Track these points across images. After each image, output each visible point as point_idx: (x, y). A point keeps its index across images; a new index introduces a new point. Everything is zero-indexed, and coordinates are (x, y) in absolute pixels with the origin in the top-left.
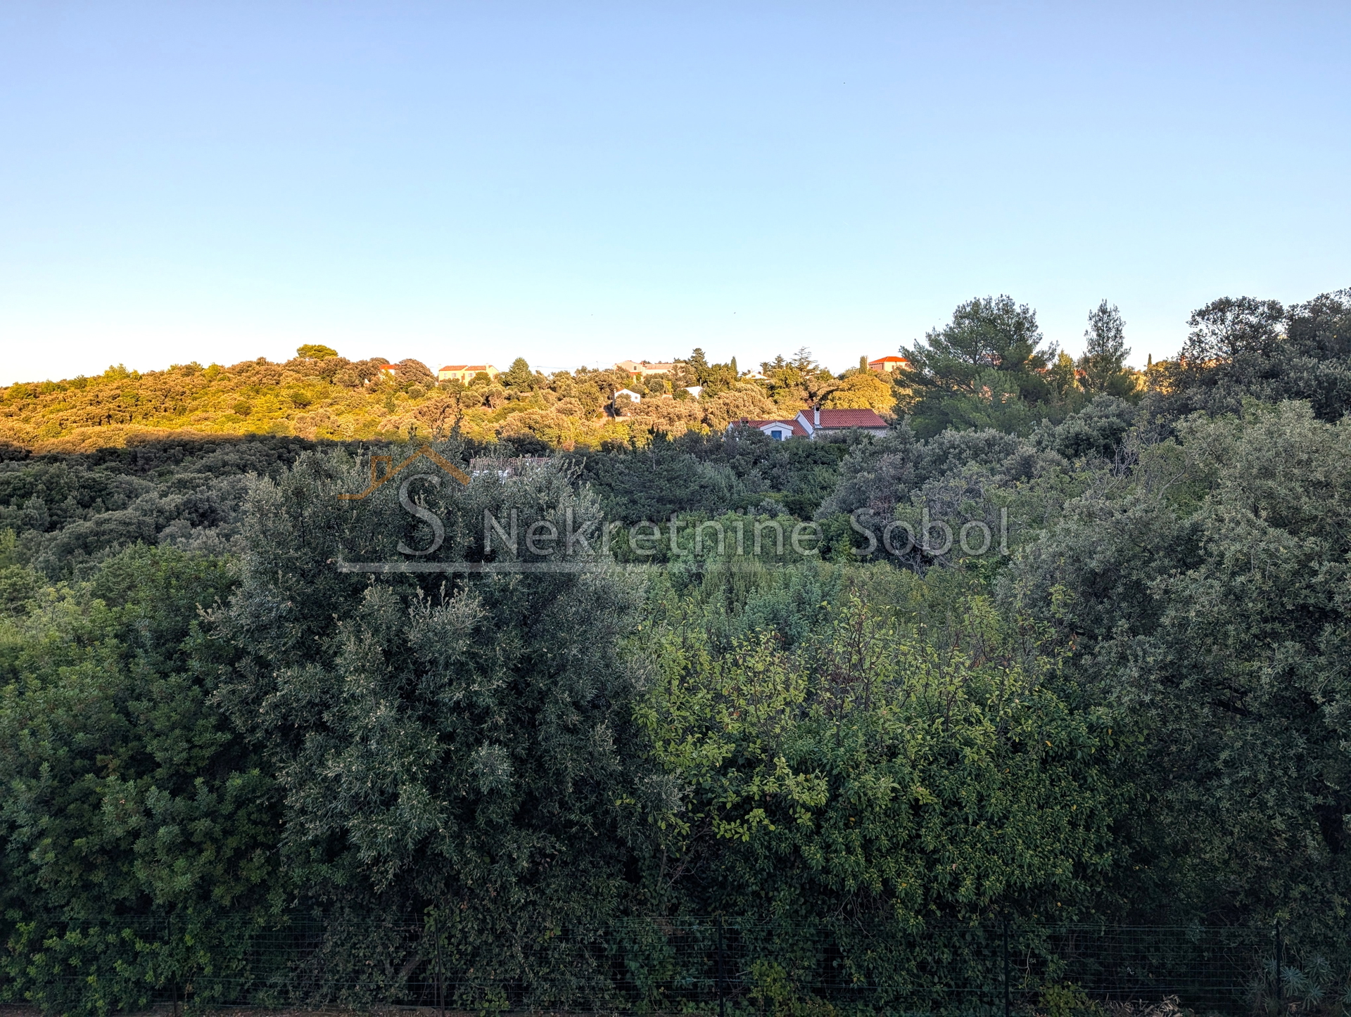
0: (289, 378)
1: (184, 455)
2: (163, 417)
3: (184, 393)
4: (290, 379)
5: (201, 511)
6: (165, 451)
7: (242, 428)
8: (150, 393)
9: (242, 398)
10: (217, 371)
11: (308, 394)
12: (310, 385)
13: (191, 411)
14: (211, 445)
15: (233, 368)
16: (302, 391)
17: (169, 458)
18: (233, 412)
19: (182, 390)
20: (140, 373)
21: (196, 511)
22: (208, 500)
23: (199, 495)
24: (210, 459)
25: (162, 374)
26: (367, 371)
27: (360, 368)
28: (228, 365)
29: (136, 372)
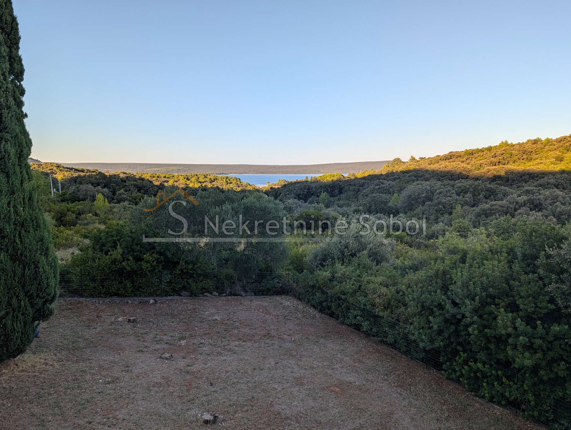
1: (529, 179)
2: (522, 162)
3: (532, 151)
5: (535, 204)
6: (521, 177)
7: (558, 167)
8: (517, 152)
9: (560, 153)
10: (549, 142)
13: (534, 160)
14: (544, 174)
15: (557, 139)
17: (522, 180)
18: (555, 160)
19: (531, 150)
20: (514, 144)
21: (533, 204)
22: (539, 199)
23: (535, 197)
24: (541, 181)
25: (523, 143)
28: (554, 138)
29: (512, 143)
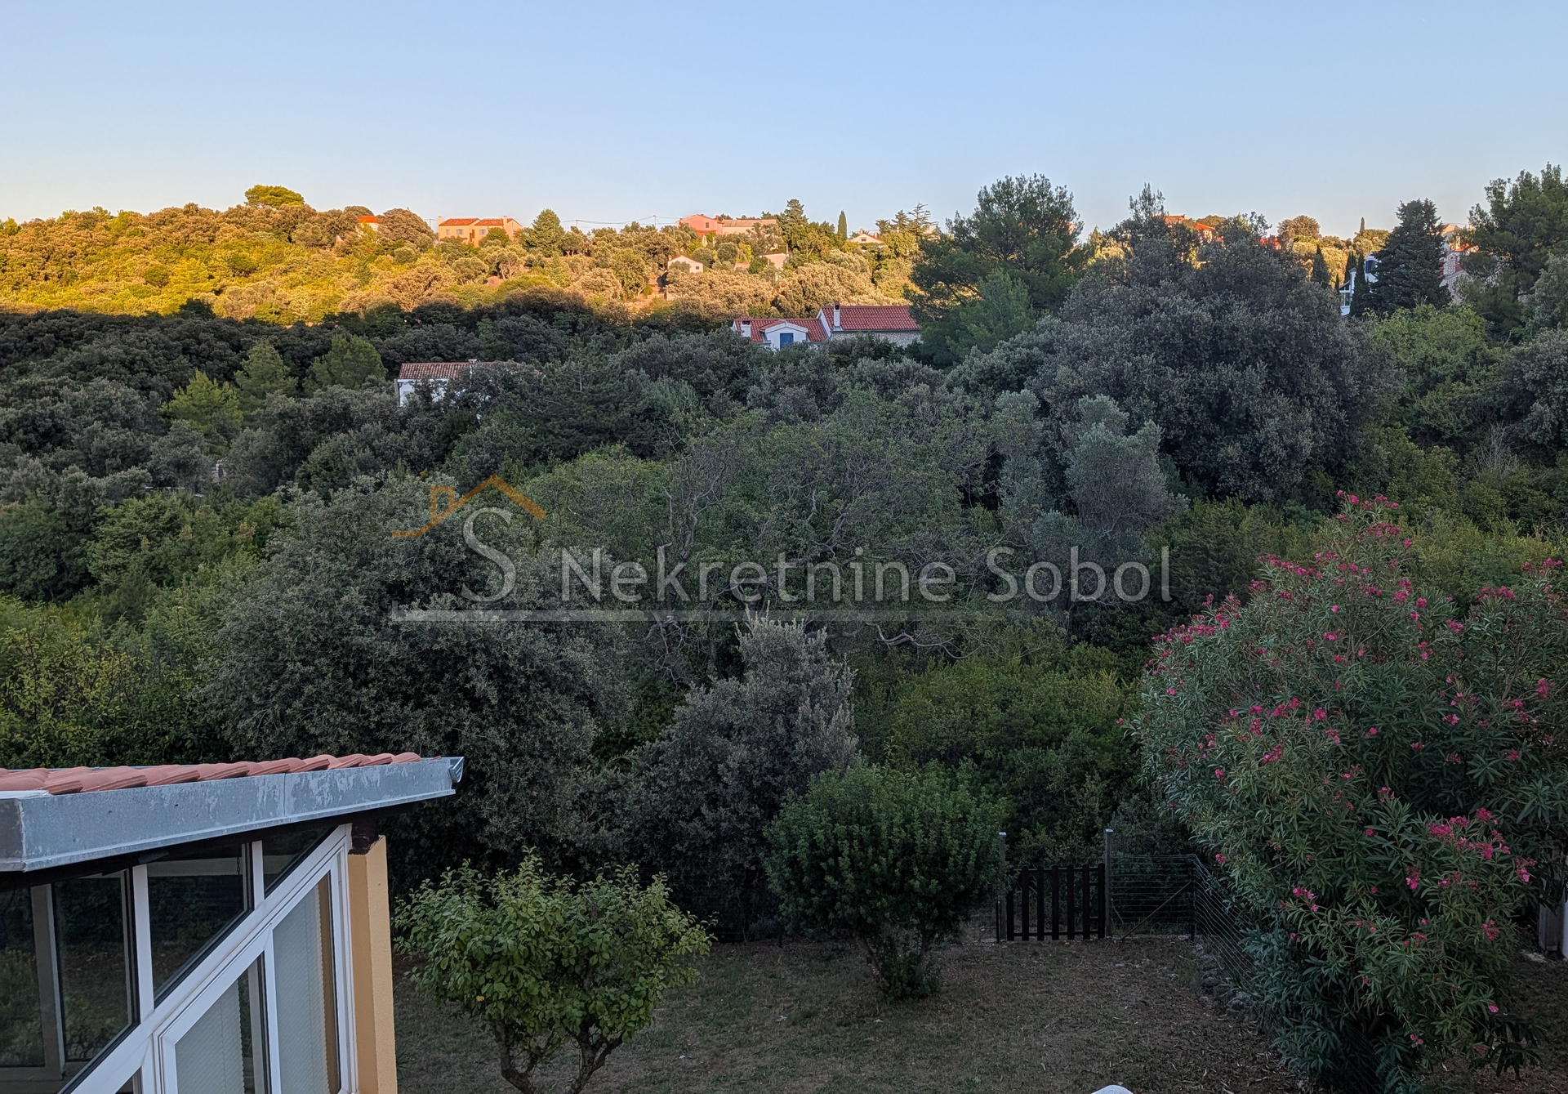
0: (228, 232)
4: (228, 235)
11: (253, 257)
12: (257, 244)
16: (244, 253)
26: (340, 224)
27: (330, 220)
